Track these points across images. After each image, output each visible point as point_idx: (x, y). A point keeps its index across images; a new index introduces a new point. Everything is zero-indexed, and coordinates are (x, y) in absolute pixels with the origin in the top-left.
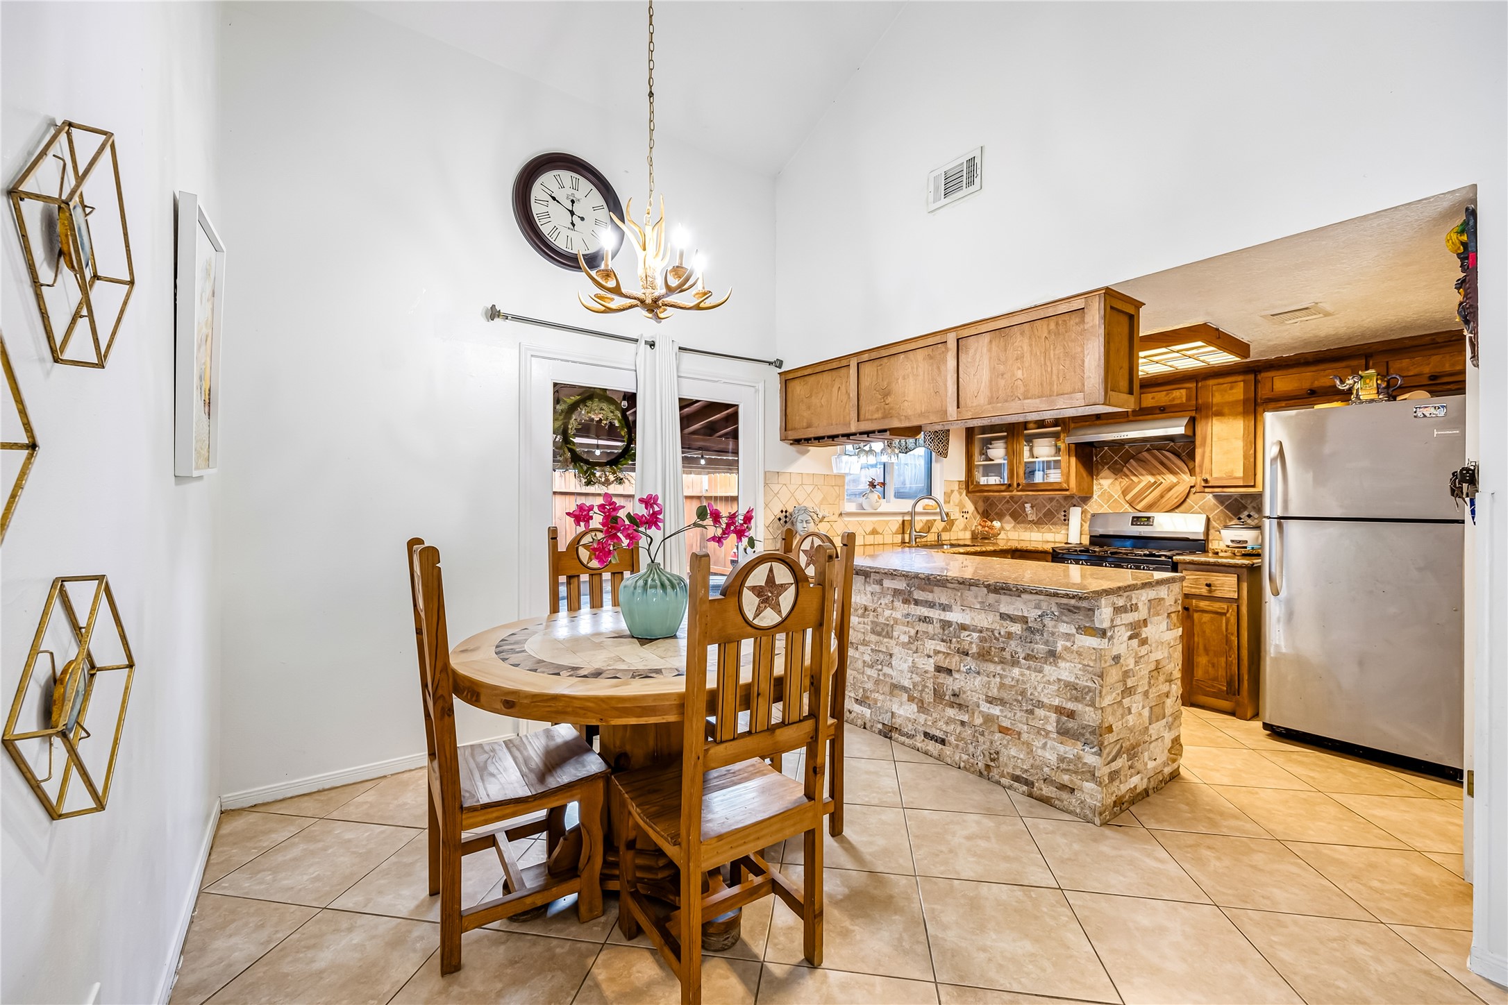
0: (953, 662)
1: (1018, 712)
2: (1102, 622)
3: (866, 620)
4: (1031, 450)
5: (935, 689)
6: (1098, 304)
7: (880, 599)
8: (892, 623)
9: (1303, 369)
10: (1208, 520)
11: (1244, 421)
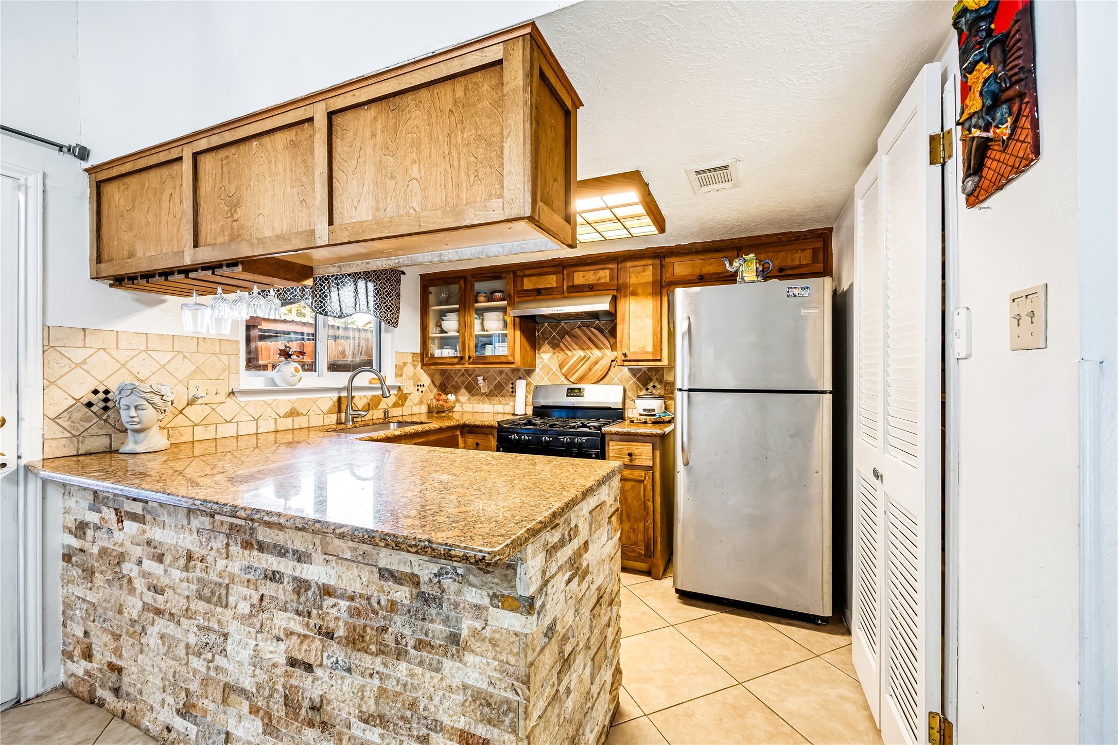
0: (311, 651)
1: (405, 738)
2: (528, 587)
3: (191, 575)
4: (482, 324)
5: (286, 696)
6: (521, 52)
7: (209, 540)
8: (227, 581)
9: (695, 257)
10: (625, 390)
11: (653, 301)
